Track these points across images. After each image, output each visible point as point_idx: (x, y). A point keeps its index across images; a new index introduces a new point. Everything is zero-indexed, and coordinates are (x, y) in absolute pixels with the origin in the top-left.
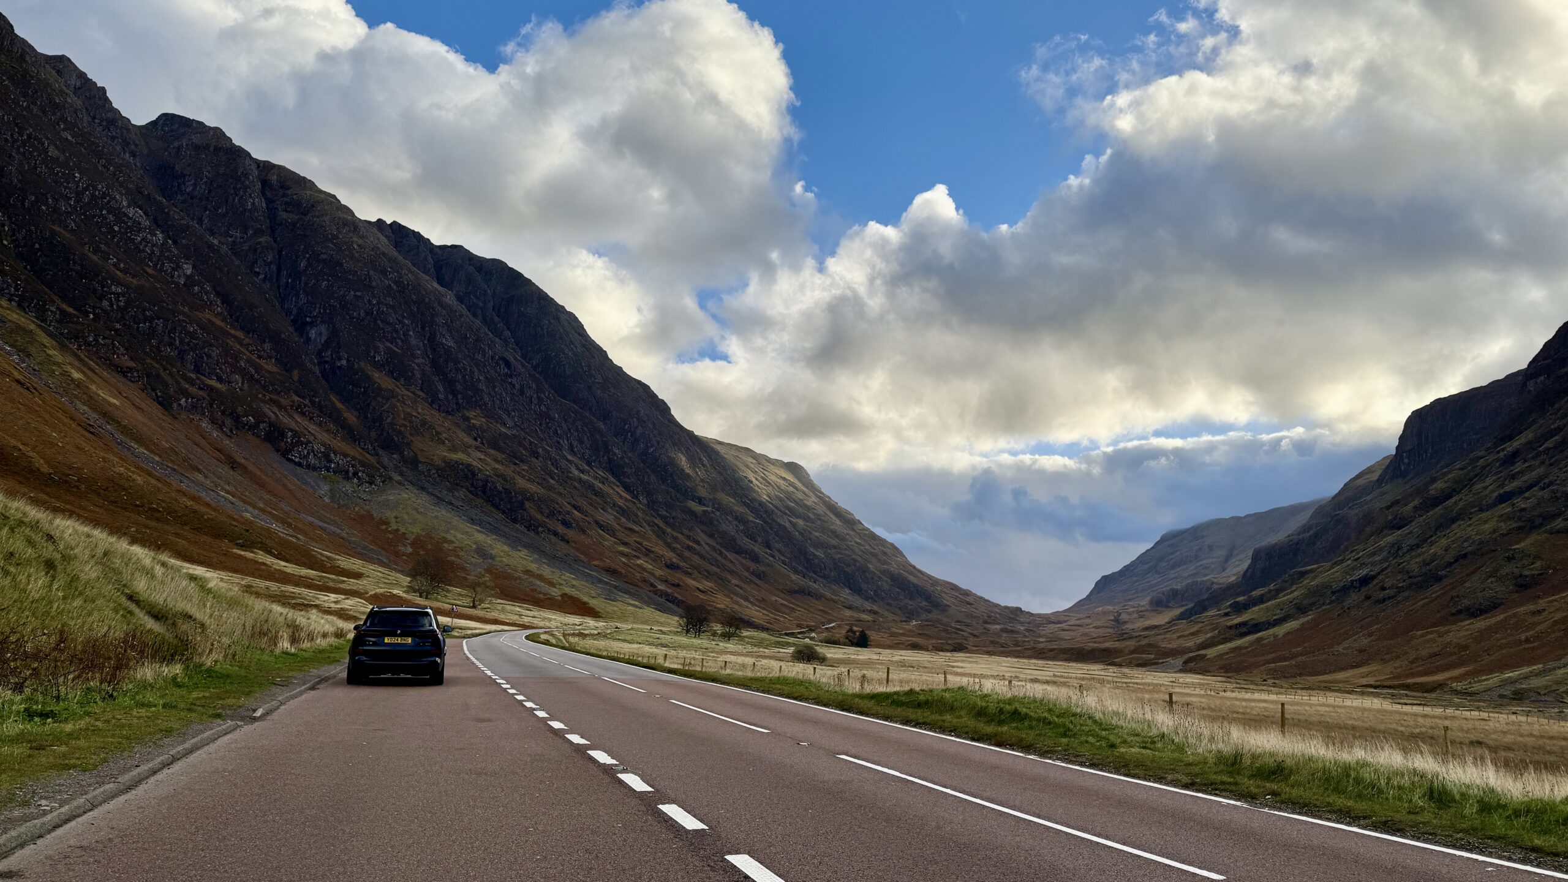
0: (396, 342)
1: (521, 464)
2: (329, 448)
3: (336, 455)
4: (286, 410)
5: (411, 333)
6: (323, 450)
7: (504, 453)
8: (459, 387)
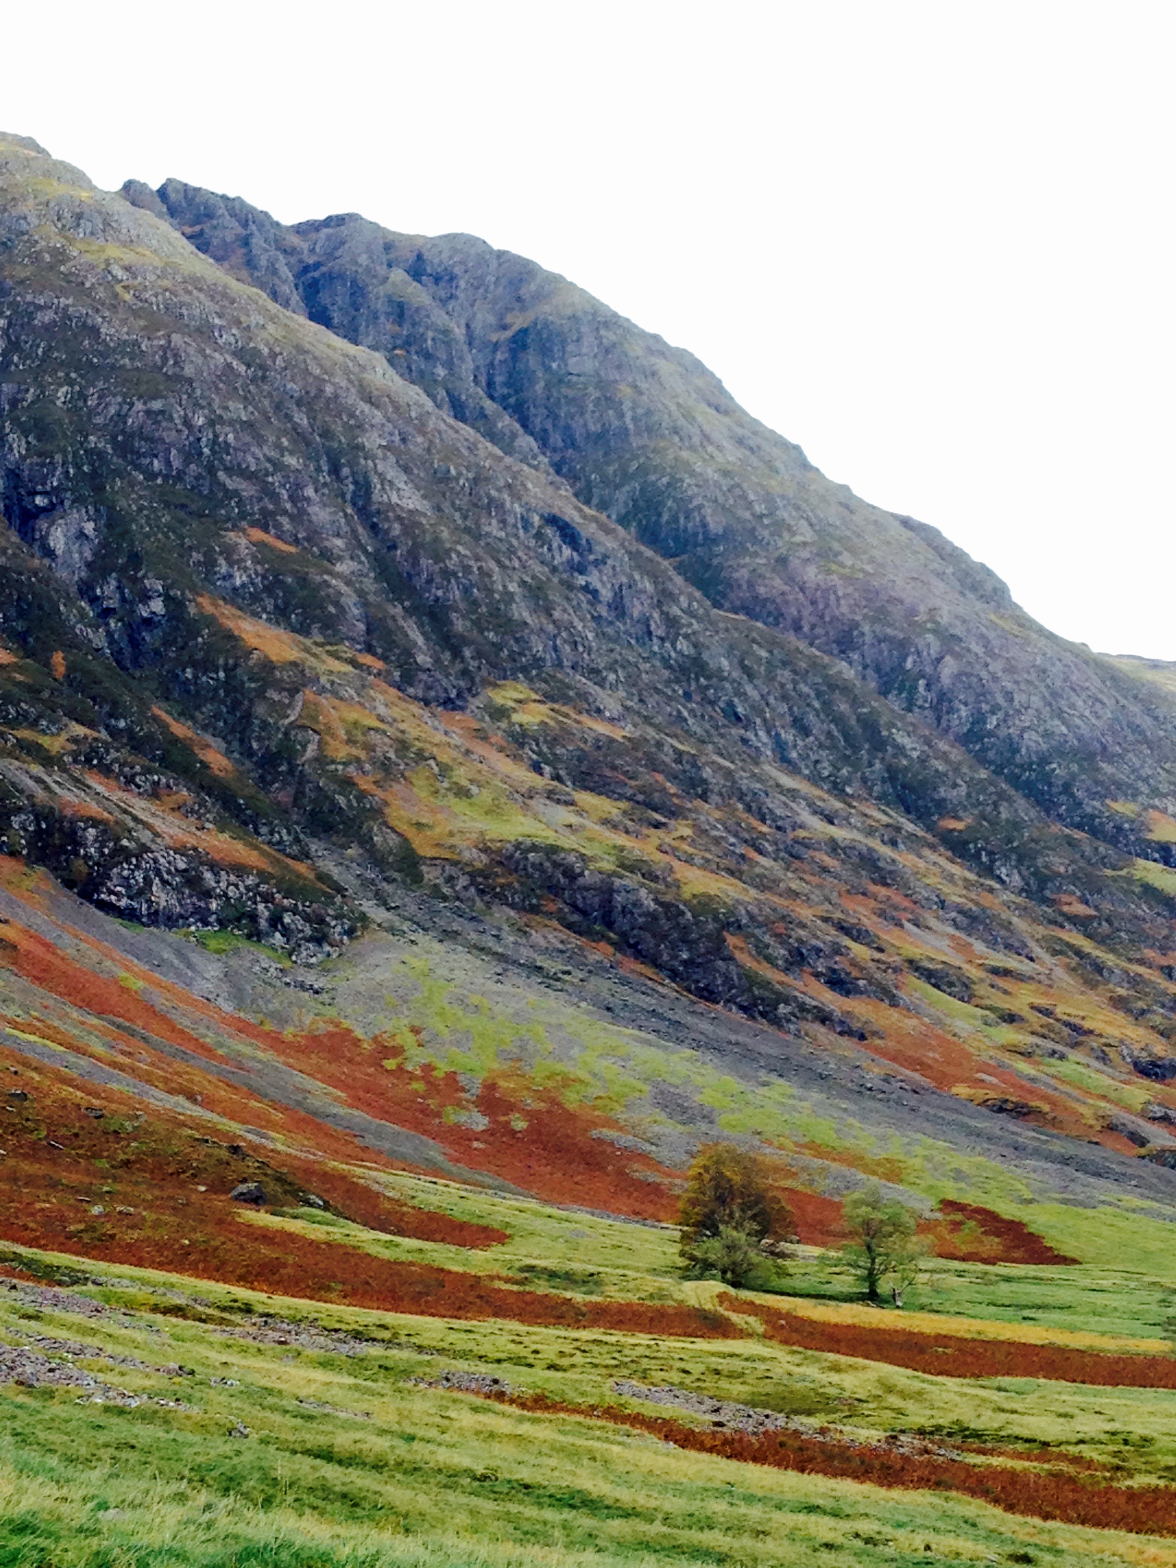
0: (278, 526)
1: (672, 823)
2: (195, 856)
3: (217, 874)
4: (64, 769)
5: (309, 492)
6: (182, 865)
7: (621, 797)
8: (460, 625)
